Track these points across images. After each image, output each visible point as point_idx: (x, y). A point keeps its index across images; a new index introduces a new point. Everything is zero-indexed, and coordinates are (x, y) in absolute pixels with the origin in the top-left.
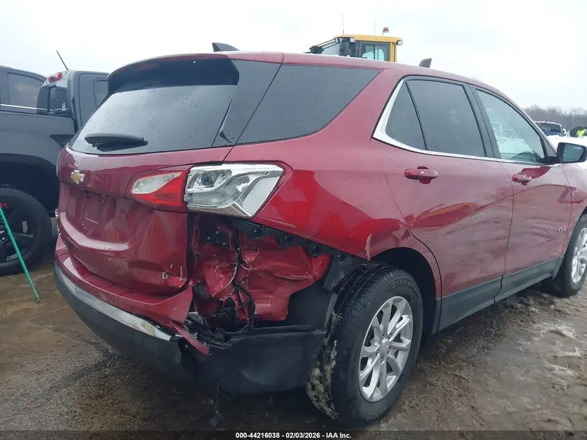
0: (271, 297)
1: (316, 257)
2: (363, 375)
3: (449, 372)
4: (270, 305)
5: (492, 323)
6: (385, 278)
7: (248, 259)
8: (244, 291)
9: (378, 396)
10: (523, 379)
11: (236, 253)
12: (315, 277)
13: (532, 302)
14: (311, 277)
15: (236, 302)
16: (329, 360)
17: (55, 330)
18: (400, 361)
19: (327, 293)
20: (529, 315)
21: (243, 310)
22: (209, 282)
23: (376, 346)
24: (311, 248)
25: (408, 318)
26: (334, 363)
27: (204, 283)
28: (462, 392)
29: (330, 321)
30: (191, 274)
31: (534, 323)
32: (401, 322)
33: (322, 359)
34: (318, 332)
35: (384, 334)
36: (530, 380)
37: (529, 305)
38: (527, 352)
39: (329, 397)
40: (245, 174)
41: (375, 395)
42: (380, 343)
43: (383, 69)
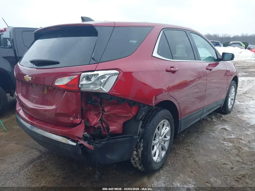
0: (115, 124)
1: (134, 107)
2: (153, 152)
3: (185, 148)
4: (115, 127)
5: (199, 127)
6: (160, 113)
7: (106, 110)
8: (105, 123)
9: (159, 160)
10: (213, 148)
11: (101, 107)
12: (133, 115)
13: (214, 117)
14: (131, 115)
15: (102, 127)
16: (140, 148)
17: (16, 144)
18: (166, 145)
19: (138, 121)
20: (213, 122)
21: (105, 130)
22: (90, 120)
23: (157, 140)
24: (132, 103)
25: (169, 128)
26: (142, 149)
27: (88, 120)
28: (190, 156)
29: (140, 132)
30: (83, 117)
31: (215, 125)
32: (166, 130)
33: (137, 147)
34: (136, 137)
35: (160, 135)
36: (215, 148)
37: (213, 118)
38: (214, 137)
39: (140, 162)
40: (104, 75)
41: (158, 160)
42: (159, 139)
43: (154, 27)
